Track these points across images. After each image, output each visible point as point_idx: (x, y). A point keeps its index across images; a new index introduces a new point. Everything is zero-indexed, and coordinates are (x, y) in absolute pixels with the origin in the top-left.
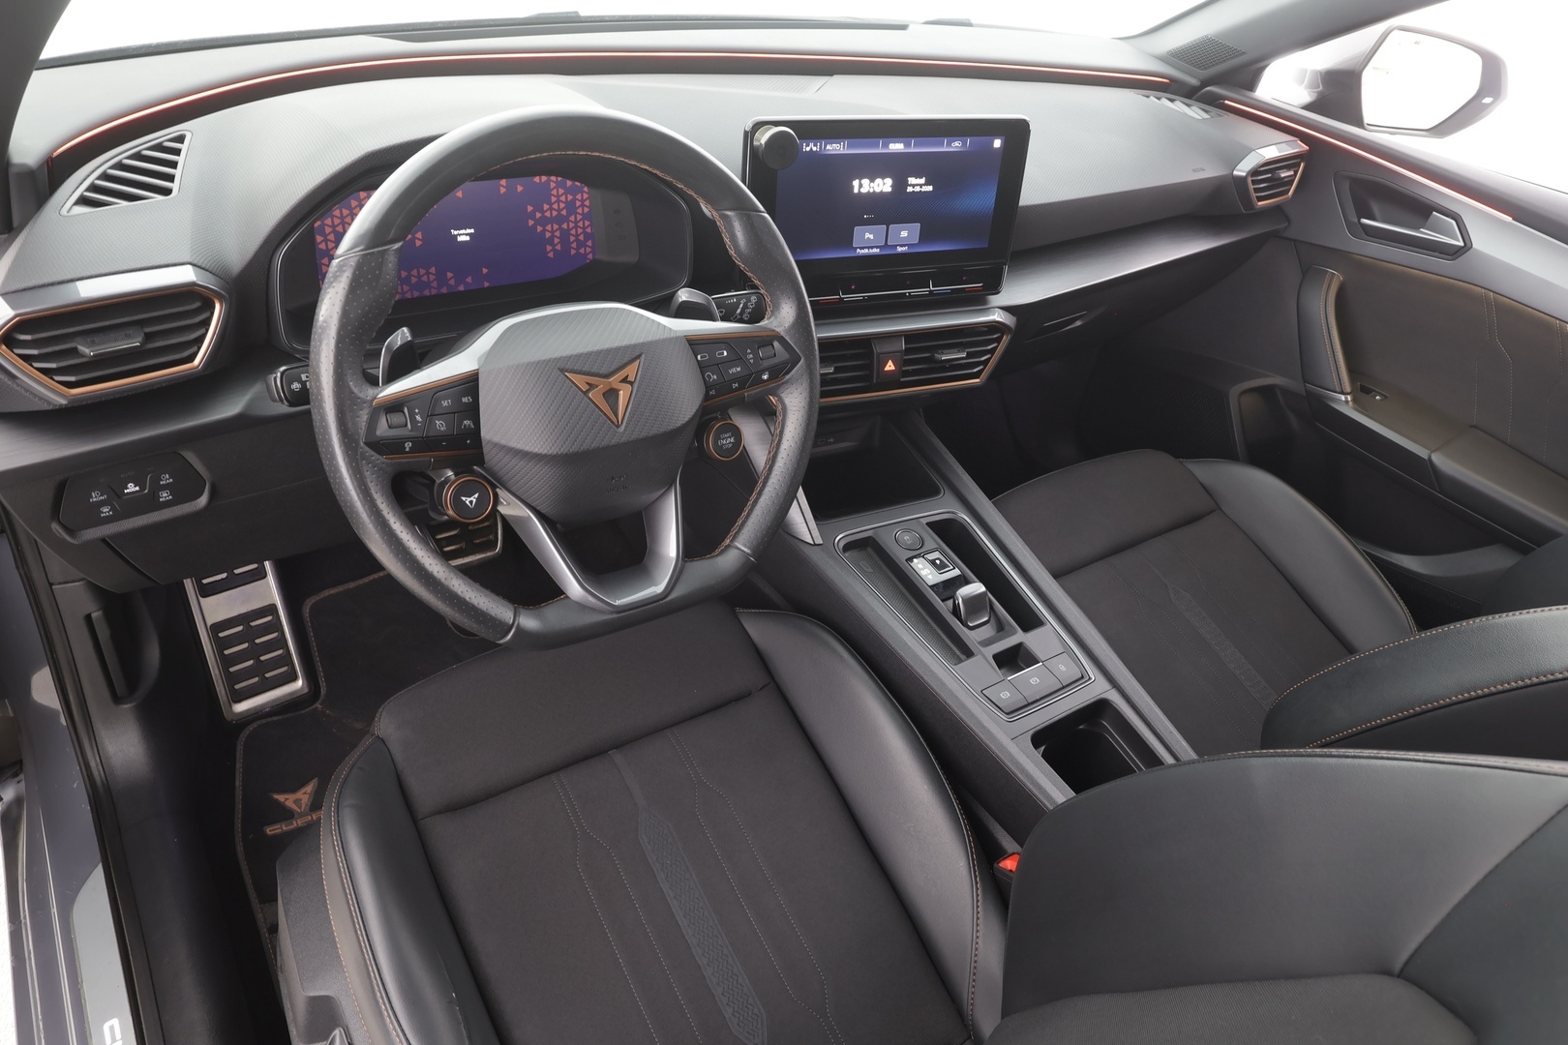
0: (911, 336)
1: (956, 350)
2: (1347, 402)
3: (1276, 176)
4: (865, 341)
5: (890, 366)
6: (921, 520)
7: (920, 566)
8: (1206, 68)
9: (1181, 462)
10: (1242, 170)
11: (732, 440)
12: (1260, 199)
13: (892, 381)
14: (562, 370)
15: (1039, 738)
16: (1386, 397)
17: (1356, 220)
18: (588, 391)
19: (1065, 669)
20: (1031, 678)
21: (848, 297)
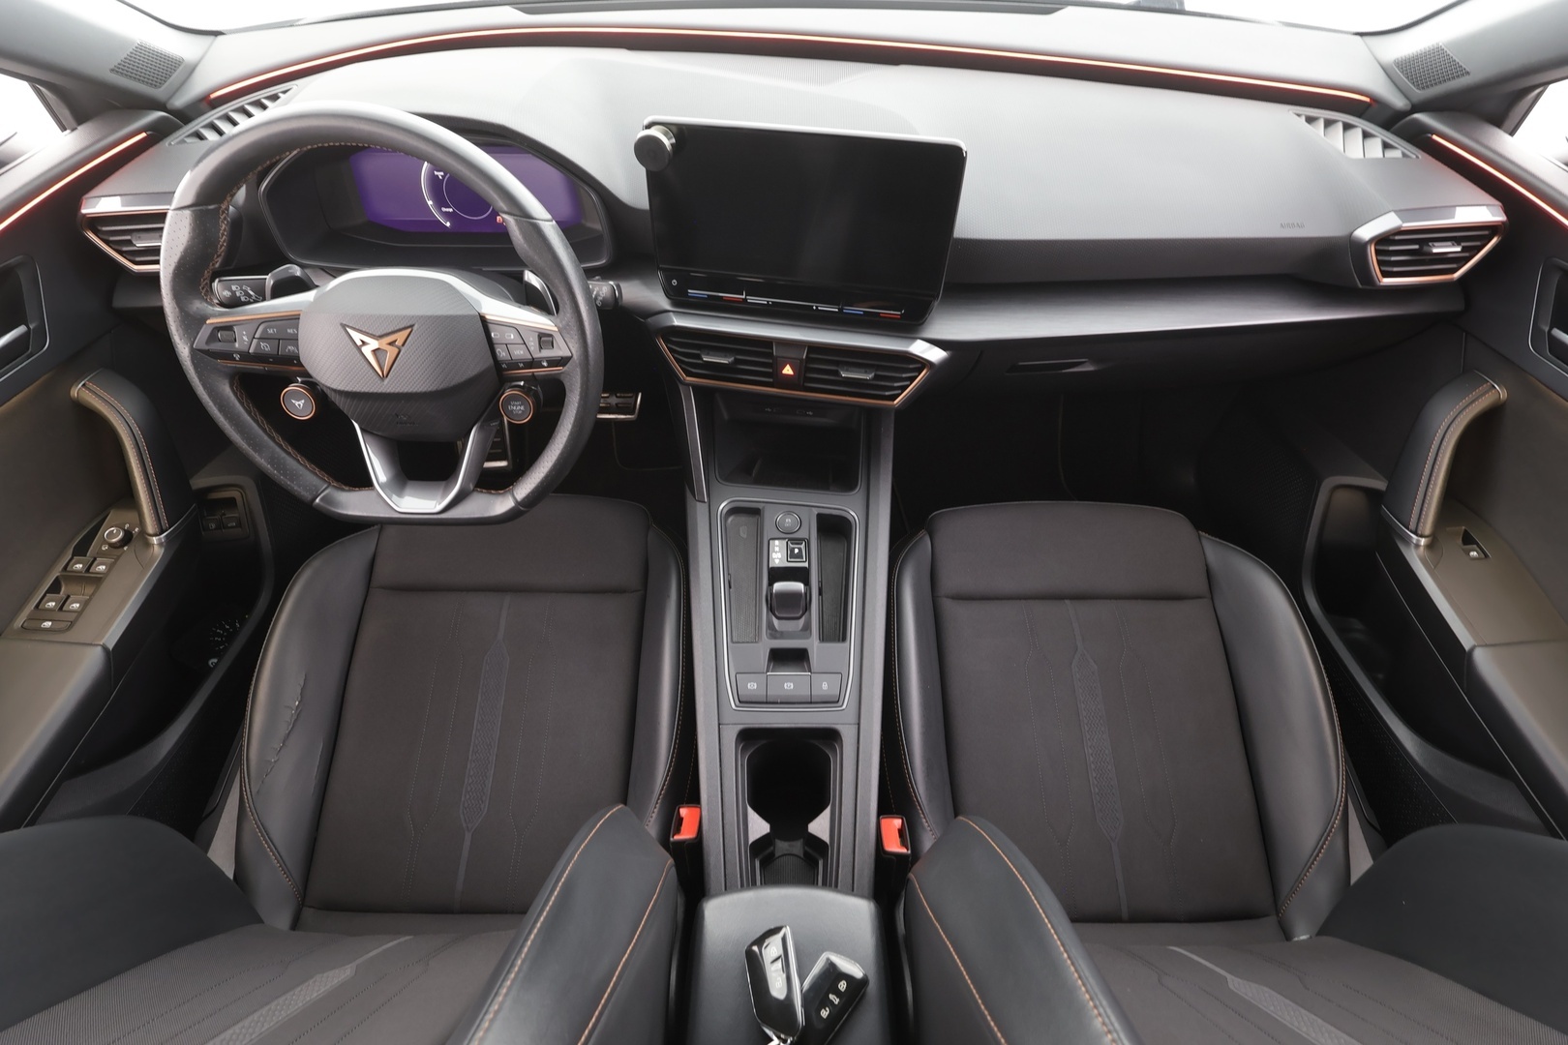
0: (814, 348)
1: (863, 370)
2: (1417, 546)
3: (1425, 248)
4: (767, 343)
5: (788, 370)
6: (813, 509)
7: (777, 549)
8: (1423, 88)
9: (1199, 537)
10: (1366, 232)
11: (522, 408)
12: (1386, 274)
13: (786, 383)
14: (344, 326)
15: (747, 736)
16: (1486, 556)
17: (1547, 329)
18: (361, 346)
19: (825, 686)
20: (789, 682)
21: (752, 299)
